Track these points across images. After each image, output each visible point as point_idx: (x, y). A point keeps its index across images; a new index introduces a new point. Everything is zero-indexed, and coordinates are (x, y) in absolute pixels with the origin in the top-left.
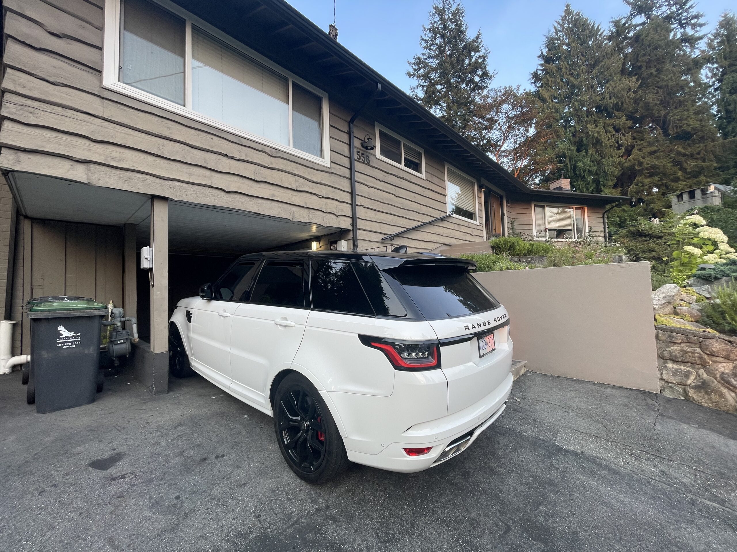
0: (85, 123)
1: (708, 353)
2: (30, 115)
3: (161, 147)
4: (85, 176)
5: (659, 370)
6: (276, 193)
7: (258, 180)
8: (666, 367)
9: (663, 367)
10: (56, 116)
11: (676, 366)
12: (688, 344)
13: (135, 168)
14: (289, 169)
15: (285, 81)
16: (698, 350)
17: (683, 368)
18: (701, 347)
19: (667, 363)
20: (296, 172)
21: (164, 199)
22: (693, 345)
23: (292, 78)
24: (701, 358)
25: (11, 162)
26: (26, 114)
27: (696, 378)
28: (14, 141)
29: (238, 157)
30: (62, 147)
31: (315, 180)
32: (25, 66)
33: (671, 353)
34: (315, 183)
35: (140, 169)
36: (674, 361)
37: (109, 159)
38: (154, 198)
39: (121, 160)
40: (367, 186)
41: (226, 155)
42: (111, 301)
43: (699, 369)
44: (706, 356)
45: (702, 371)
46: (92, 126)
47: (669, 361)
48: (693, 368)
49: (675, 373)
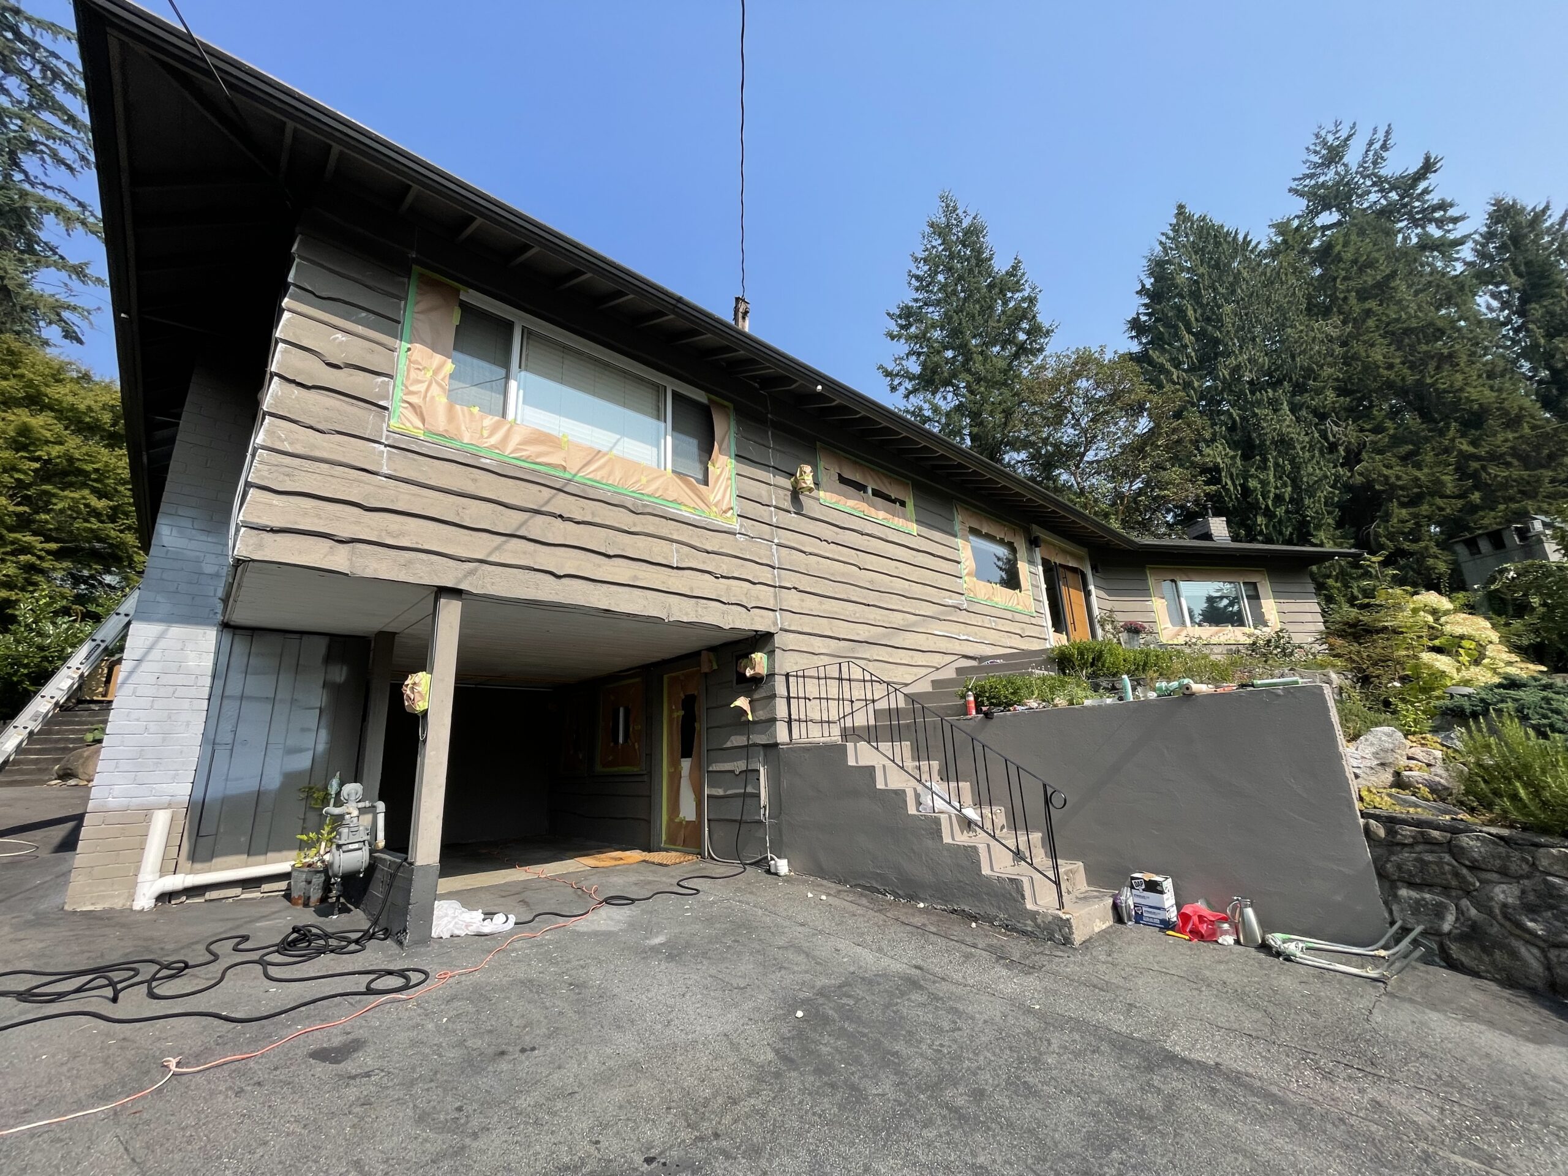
0: (356, 484)
1: (1467, 863)
2: (287, 478)
3: (460, 510)
4: (348, 563)
5: (1386, 903)
6: (641, 575)
7: (611, 553)
8: (1395, 896)
9: (1390, 898)
10: (319, 478)
11: (1414, 894)
12: (1428, 847)
13: (420, 546)
14: (663, 532)
15: (660, 390)
16: (1447, 858)
17: (1427, 896)
18: (1451, 852)
19: (1397, 888)
20: (675, 537)
21: (455, 593)
22: (1436, 848)
23: (672, 385)
24: (1456, 874)
25: (250, 548)
26: (281, 477)
27: (1457, 919)
28: (259, 517)
29: (579, 518)
30: (322, 522)
31: (710, 549)
32: (289, 412)
33: (1399, 867)
34: (708, 552)
35: (426, 547)
36: (1411, 885)
37: (384, 534)
38: (442, 591)
39: (402, 534)
40: (804, 552)
41: (561, 516)
42: (338, 774)
43: (1459, 898)
44: (1465, 871)
45: (1465, 902)
46: (366, 486)
47: (1399, 884)
48: (1448, 897)
49: (1417, 907)
